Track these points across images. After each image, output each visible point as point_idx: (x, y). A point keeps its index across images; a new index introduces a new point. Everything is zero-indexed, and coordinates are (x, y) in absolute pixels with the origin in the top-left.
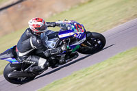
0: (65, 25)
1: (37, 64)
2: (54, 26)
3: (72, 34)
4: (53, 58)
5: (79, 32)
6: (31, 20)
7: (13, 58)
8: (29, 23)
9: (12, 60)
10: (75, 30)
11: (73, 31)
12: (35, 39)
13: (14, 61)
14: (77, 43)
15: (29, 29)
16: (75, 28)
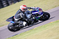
0: (34, 9)
1: (22, 24)
2: (30, 9)
3: (37, 12)
5: (40, 12)
6: (21, 6)
7: (12, 21)
8: (20, 7)
9: (12, 22)
10: (39, 11)
11: (38, 11)
12: (22, 13)
13: (13, 22)
14: (39, 16)
15: (20, 9)
16: (39, 10)
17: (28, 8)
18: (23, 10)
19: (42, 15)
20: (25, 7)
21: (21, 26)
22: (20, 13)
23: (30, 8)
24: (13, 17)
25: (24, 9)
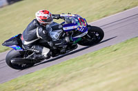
0: (68, 19)
2: (58, 19)
4: (54, 48)
5: (82, 26)
6: (38, 12)
7: (17, 45)
8: (36, 15)
9: (17, 48)
10: (79, 24)
11: (76, 24)
12: (41, 29)
13: (19, 49)
14: (79, 36)
15: (36, 20)
16: (79, 21)
17: (53, 15)
18: (42, 22)
19: (87, 32)
20: (46, 15)
21: (37, 58)
22: (35, 27)
23: (59, 17)
24: (20, 35)
25: (45, 20)
